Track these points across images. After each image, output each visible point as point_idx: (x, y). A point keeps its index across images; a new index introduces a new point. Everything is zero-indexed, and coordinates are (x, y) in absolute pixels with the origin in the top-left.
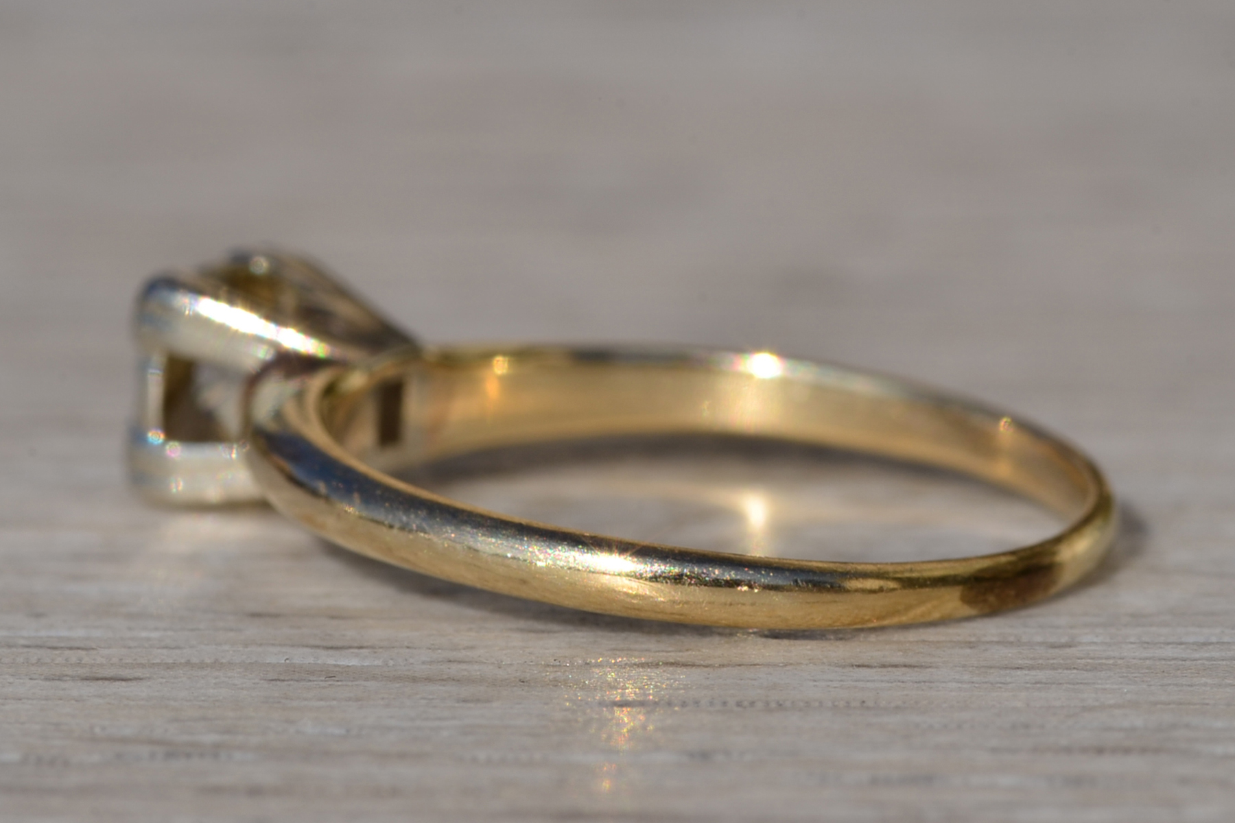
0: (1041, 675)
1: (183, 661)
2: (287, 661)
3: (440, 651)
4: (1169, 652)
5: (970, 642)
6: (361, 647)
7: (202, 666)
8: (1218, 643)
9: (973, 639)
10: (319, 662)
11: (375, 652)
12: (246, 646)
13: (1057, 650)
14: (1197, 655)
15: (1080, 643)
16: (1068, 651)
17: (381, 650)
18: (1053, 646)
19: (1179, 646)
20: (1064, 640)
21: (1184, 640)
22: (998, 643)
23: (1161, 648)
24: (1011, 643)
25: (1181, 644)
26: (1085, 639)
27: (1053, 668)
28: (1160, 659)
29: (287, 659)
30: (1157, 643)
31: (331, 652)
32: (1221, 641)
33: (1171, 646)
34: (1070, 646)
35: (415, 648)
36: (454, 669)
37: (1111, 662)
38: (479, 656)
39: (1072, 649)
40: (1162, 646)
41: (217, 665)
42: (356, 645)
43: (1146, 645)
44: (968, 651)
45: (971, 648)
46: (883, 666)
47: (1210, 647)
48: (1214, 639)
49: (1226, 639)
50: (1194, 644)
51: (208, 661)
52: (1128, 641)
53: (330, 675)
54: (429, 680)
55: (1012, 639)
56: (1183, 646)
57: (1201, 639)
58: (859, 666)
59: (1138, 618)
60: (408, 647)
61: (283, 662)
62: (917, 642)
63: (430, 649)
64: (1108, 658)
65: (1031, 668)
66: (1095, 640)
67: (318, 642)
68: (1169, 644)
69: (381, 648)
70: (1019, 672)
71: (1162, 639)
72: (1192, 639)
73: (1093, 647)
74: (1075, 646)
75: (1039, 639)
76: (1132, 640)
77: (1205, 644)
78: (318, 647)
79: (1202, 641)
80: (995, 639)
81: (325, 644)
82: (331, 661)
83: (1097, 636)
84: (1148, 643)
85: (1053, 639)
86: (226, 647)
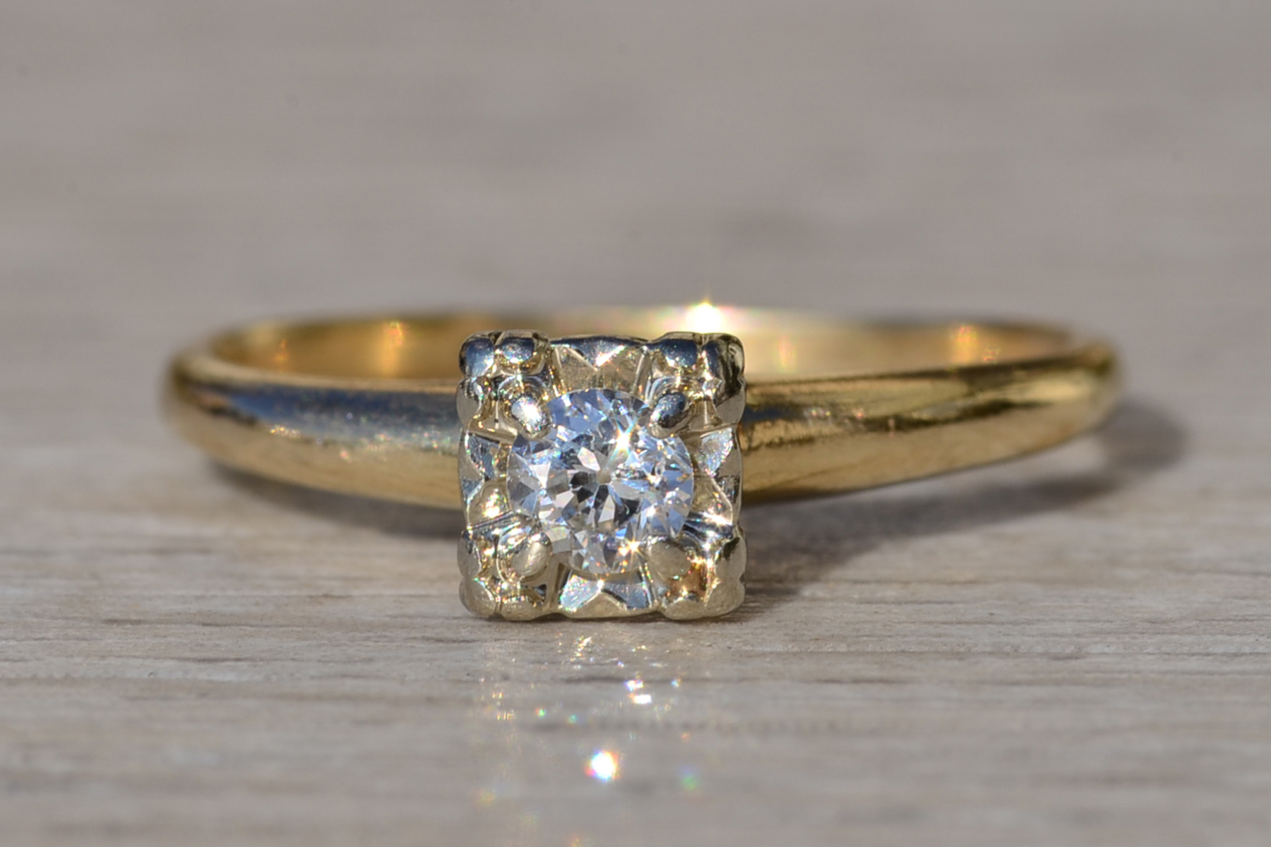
0: (1041, 692)
1: (28, 675)
2: (152, 676)
3: (331, 664)
4: (1193, 664)
5: (959, 653)
6: (238, 660)
7: (50, 681)
8: (1251, 654)
9: (962, 650)
10: (189, 677)
11: (255, 666)
12: (103, 657)
13: (1061, 663)
14: (1227, 668)
15: (1088, 654)
16: (1073, 663)
17: (261, 663)
18: (1057, 658)
19: (1205, 658)
20: (1070, 650)
21: (1210, 650)
22: (991, 653)
23: (1183, 660)
24: (1008, 654)
25: (1208, 655)
26: (1095, 649)
27: (1058, 683)
28: (1183, 673)
29: (151, 674)
30: (1178, 654)
31: (203, 666)
32: (1256, 651)
33: (1195, 657)
34: (1077, 658)
35: (303, 661)
36: (349, 685)
37: (1125, 676)
38: (378, 670)
39: (1079, 661)
40: (1186, 657)
41: (68, 680)
42: (233, 656)
43: (1166, 656)
44: (956, 663)
45: (961, 659)
46: (856, 681)
47: (1243, 659)
48: (1247, 649)
49: (1261, 649)
50: (1223, 654)
51: (57, 675)
52: (1145, 651)
53: (204, 692)
54: (319, 698)
55: (1008, 649)
56: (1210, 658)
57: (1232, 650)
58: (827, 681)
59: (1156, 624)
60: (293, 660)
61: (146, 676)
62: (896, 653)
63: (320, 661)
64: (1121, 672)
65: (1030, 683)
66: (1106, 650)
67: (188, 654)
68: (1193, 655)
69: (262, 660)
70: (1017, 689)
71: (1186, 649)
72: (1220, 649)
73: (1103, 659)
74: (1082, 657)
75: (1040, 649)
76: (1150, 650)
77: (1236, 655)
78: (188, 659)
79: (1232, 652)
80: (988, 649)
81: (195, 655)
82: (203, 676)
83: (1108, 646)
84: (1169, 654)
85: (1055, 650)
86: (78, 660)
